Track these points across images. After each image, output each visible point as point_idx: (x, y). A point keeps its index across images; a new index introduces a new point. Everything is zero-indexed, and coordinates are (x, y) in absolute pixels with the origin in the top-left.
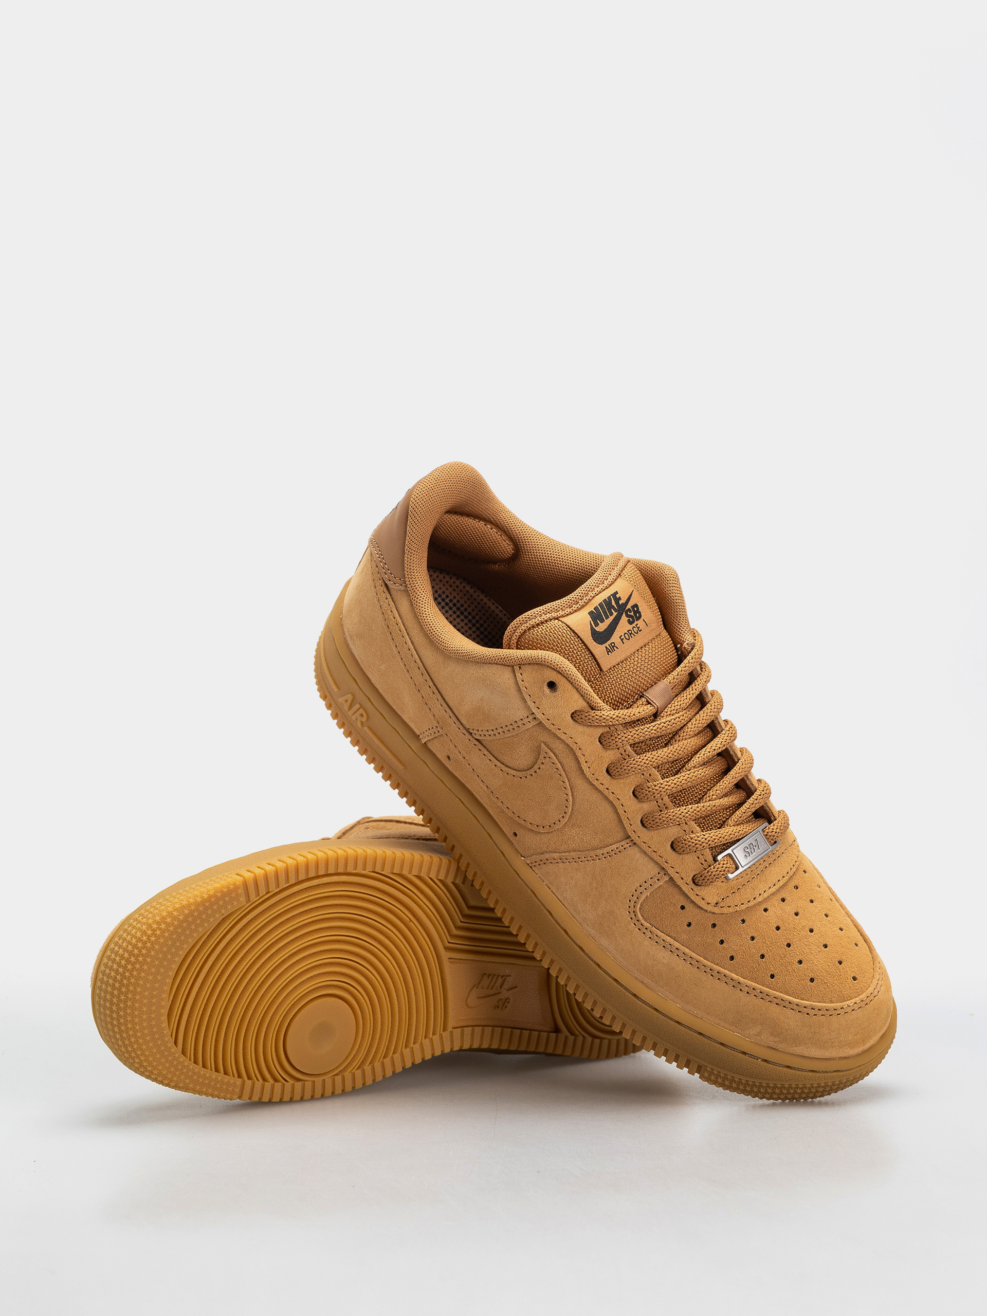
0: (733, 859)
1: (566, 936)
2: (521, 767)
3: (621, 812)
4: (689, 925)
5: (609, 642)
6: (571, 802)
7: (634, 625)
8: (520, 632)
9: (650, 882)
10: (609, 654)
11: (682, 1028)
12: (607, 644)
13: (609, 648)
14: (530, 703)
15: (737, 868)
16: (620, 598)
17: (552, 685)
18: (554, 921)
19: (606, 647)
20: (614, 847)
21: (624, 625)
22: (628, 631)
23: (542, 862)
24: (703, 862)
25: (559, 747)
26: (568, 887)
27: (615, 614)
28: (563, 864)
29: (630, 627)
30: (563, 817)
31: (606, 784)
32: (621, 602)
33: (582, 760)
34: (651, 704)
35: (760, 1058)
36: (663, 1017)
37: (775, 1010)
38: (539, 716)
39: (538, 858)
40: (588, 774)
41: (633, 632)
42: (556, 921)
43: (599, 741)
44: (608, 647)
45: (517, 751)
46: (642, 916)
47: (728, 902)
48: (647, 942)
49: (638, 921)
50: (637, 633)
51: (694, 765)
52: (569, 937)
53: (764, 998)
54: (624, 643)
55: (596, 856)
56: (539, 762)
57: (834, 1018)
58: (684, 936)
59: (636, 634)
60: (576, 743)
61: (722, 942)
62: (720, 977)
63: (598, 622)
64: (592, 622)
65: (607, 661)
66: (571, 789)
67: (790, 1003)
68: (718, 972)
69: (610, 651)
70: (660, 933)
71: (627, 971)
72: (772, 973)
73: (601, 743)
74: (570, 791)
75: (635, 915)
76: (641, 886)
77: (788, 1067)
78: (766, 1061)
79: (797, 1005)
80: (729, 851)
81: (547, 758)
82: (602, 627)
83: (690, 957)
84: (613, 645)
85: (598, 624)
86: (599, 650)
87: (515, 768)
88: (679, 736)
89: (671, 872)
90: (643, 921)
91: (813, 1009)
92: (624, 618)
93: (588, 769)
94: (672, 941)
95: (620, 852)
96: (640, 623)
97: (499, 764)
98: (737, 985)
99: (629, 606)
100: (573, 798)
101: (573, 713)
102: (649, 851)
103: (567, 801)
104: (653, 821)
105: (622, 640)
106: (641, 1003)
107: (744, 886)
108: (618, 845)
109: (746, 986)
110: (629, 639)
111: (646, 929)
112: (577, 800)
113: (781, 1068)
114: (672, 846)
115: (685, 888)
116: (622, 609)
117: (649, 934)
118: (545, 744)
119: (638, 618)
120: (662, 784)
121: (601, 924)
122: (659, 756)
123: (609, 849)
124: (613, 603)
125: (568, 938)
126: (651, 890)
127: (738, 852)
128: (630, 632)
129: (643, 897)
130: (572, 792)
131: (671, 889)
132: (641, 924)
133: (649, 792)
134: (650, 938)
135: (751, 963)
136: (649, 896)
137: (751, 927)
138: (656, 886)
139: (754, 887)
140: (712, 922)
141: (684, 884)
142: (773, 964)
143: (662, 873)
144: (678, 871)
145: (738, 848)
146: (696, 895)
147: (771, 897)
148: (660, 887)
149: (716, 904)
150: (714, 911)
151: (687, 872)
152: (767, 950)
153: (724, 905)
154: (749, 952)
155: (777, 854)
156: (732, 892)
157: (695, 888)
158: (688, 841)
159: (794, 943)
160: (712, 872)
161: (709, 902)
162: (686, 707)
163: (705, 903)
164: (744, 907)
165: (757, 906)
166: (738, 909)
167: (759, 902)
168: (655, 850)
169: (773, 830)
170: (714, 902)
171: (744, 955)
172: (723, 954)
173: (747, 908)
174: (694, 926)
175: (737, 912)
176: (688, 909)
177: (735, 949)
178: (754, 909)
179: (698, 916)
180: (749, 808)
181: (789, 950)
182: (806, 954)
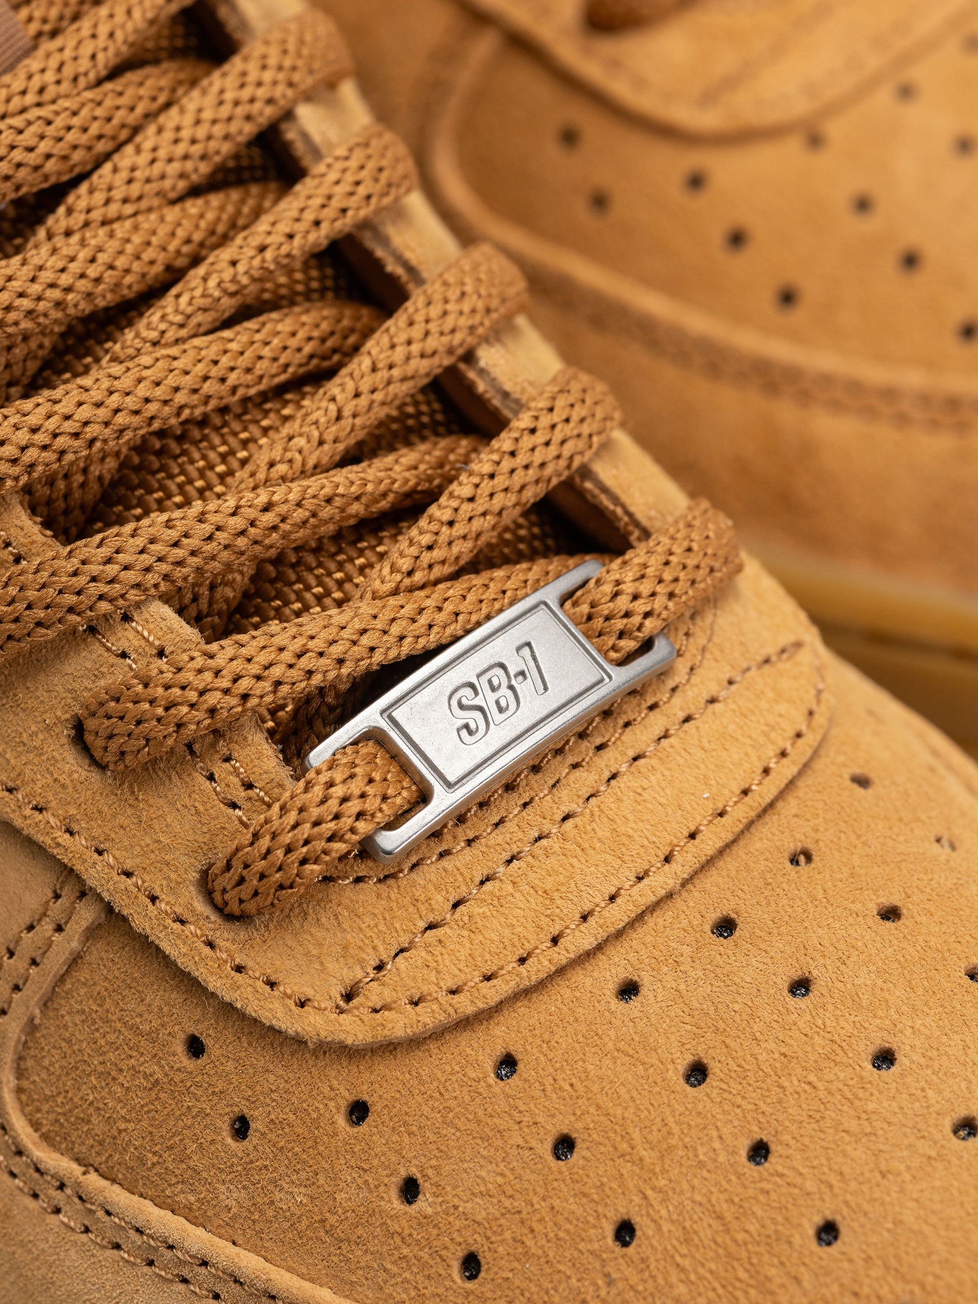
0: (395, 756)
4: (242, 1128)
9: (28, 945)
15: (423, 797)
24: (240, 795)
46: (36, 1126)
47: (406, 975)
48: (76, 1256)
58: (228, 1194)
61: (410, 1190)
70: (119, 1199)
75: (4, 1129)
80: (371, 717)
90: (42, 1154)
94: (176, 1227)
107: (488, 886)
111: (61, 1185)
114: (78, 744)
117: (77, 1211)
126: (32, 994)
129: (15, 1029)
131: (119, 963)
132: (37, 1168)
134: (85, 1229)
135: (569, 1277)
136: (37, 1021)
137: (549, 1088)
138: (55, 962)
139: (549, 884)
140: (346, 1097)
141: (166, 927)
142: (683, 1270)
143: (69, 894)
144: (129, 865)
145: (419, 698)
146: (239, 969)
147: (650, 921)
148: (75, 960)
149: (349, 997)
150: (342, 1036)
151: (168, 864)
152: (649, 1193)
153: (388, 996)
154: (550, 1224)
155: (676, 707)
156: (422, 924)
157: (225, 935)
158: (151, 702)
159: (786, 1138)
160: (274, 836)
161: (310, 993)
162: (99, 82)
163: (291, 1003)
164: (493, 993)
165: (581, 978)
166: (465, 1005)
167: (587, 956)
168: (10, 784)
169: (616, 595)
170: (336, 991)
171: (530, 1243)
172: (425, 1255)
173: (525, 993)
174: (263, 1134)
175: (465, 1023)
176: (219, 1052)
177: (479, 1218)
178: (563, 990)
179: (272, 1078)
180: (471, 499)
181: (762, 1180)
182: (853, 1185)
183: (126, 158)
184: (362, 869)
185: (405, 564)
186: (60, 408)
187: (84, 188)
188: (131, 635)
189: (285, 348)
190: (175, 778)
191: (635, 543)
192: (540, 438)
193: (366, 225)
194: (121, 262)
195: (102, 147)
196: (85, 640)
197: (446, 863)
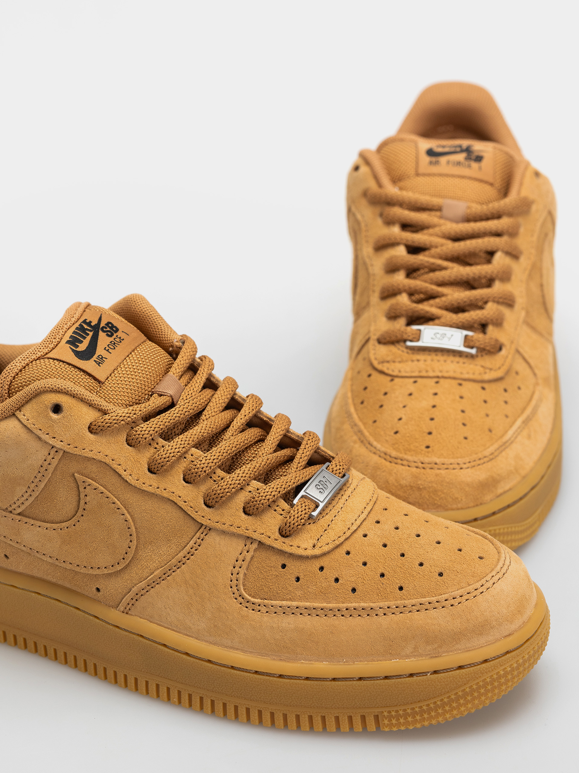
0: (309, 499)
1: (189, 658)
2: (70, 515)
3: (181, 504)
4: (298, 579)
5: (96, 356)
6: (131, 520)
7: (114, 336)
8: (7, 385)
9: (241, 558)
10: (100, 366)
11: (340, 682)
12: (95, 358)
13: (98, 361)
14: (44, 437)
15: (317, 506)
16: (90, 322)
17: (57, 409)
18: (171, 651)
19: (95, 361)
20: (192, 542)
21: (103, 339)
22: (111, 342)
23: (134, 600)
24: (282, 512)
25: (93, 468)
26: (168, 609)
27: (91, 334)
28: (153, 589)
29: (112, 339)
30: (131, 541)
31: (154, 484)
32: (93, 324)
33: (120, 470)
34: (164, 395)
35: (428, 672)
36: (316, 682)
37: (419, 618)
38: (58, 445)
39: (127, 598)
40: (133, 482)
41: (116, 342)
42: (173, 649)
43: (128, 444)
44: (96, 360)
45: (58, 499)
46: (250, 595)
47: (324, 540)
48: (266, 618)
49: (248, 602)
50: (121, 342)
51: (231, 434)
52: (193, 657)
53: (403, 611)
54: (111, 353)
55: (179, 562)
56: (82, 496)
57: (480, 598)
58: (299, 593)
59: (119, 344)
60: (107, 456)
61: (337, 580)
62: (350, 612)
63: (77, 344)
64: (71, 347)
65: (100, 373)
66: (125, 507)
67: (429, 603)
68: (347, 609)
69: (100, 363)
70: (274, 602)
71: (261, 658)
72: (399, 585)
73: (131, 446)
74: (124, 509)
75: (243, 598)
76: (234, 567)
77: (460, 667)
78: (435, 672)
79: (437, 602)
80: (302, 493)
81: (88, 487)
82: (82, 347)
83: (314, 609)
84: (100, 357)
85: (78, 346)
86: (89, 365)
87: (65, 520)
88: (205, 416)
89: (255, 536)
90: (253, 600)
91: (455, 598)
92: (102, 335)
93: (130, 477)
94: (289, 603)
95: (199, 546)
96: (119, 334)
97: (48, 525)
98: (370, 612)
99: (102, 324)
100: (131, 516)
101: (89, 428)
102: (225, 528)
103: (126, 521)
104: (215, 494)
105: (108, 350)
106: (288, 680)
107: (333, 521)
108: (194, 539)
109: (380, 608)
110: (115, 348)
111: (259, 605)
112: (136, 516)
113: (453, 672)
114: (245, 512)
115: (278, 545)
116: (96, 329)
117: (264, 609)
118: (79, 473)
119: (117, 330)
120: (207, 457)
121: (215, 626)
122: (192, 435)
123: (188, 548)
124: (86, 327)
125: (192, 659)
126: (244, 567)
127: (311, 490)
128: (113, 343)
129: (241, 576)
130: (127, 510)
131: (263, 554)
132: (253, 604)
133: (198, 469)
134: (267, 612)
135: (374, 586)
136: (246, 573)
137: (358, 554)
138: (248, 559)
139: (344, 519)
140: (319, 566)
141: (274, 542)
142: (396, 578)
143: (248, 543)
144: (262, 532)
145: (310, 488)
146: (291, 546)
147: (364, 523)
148: (252, 558)
149: (314, 547)
150: (316, 553)
151: (271, 529)
152: (385, 567)
153: (322, 544)
154: (367, 578)
155: (352, 487)
156: (324, 530)
157: (286, 540)
158: (256, 501)
159: (407, 551)
160: (294, 516)
161: (307, 547)
162: (200, 392)
163: (303, 549)
164: (342, 539)
165: (355, 535)
166: (337, 543)
167: (355, 531)
168: (231, 524)
169: (336, 466)
170: (312, 545)
171: (365, 582)
172: (344, 591)
173: (346, 539)
174: (303, 578)
175: (337, 547)
176: (290, 565)
177: (353, 581)
178: (353, 538)
179: (302, 567)
180: (303, 453)
181: (405, 559)
182: (423, 555)
183: (211, 404)
184: (310, 521)
185: (295, 467)
186: (213, 454)
187: (206, 411)
188: (251, 487)
189: (233, 447)
190: (268, 513)
191: (332, 460)
192: (310, 441)
193: (257, 412)
194: (202, 431)
195: (206, 403)
196: (241, 491)
197: (324, 518)
